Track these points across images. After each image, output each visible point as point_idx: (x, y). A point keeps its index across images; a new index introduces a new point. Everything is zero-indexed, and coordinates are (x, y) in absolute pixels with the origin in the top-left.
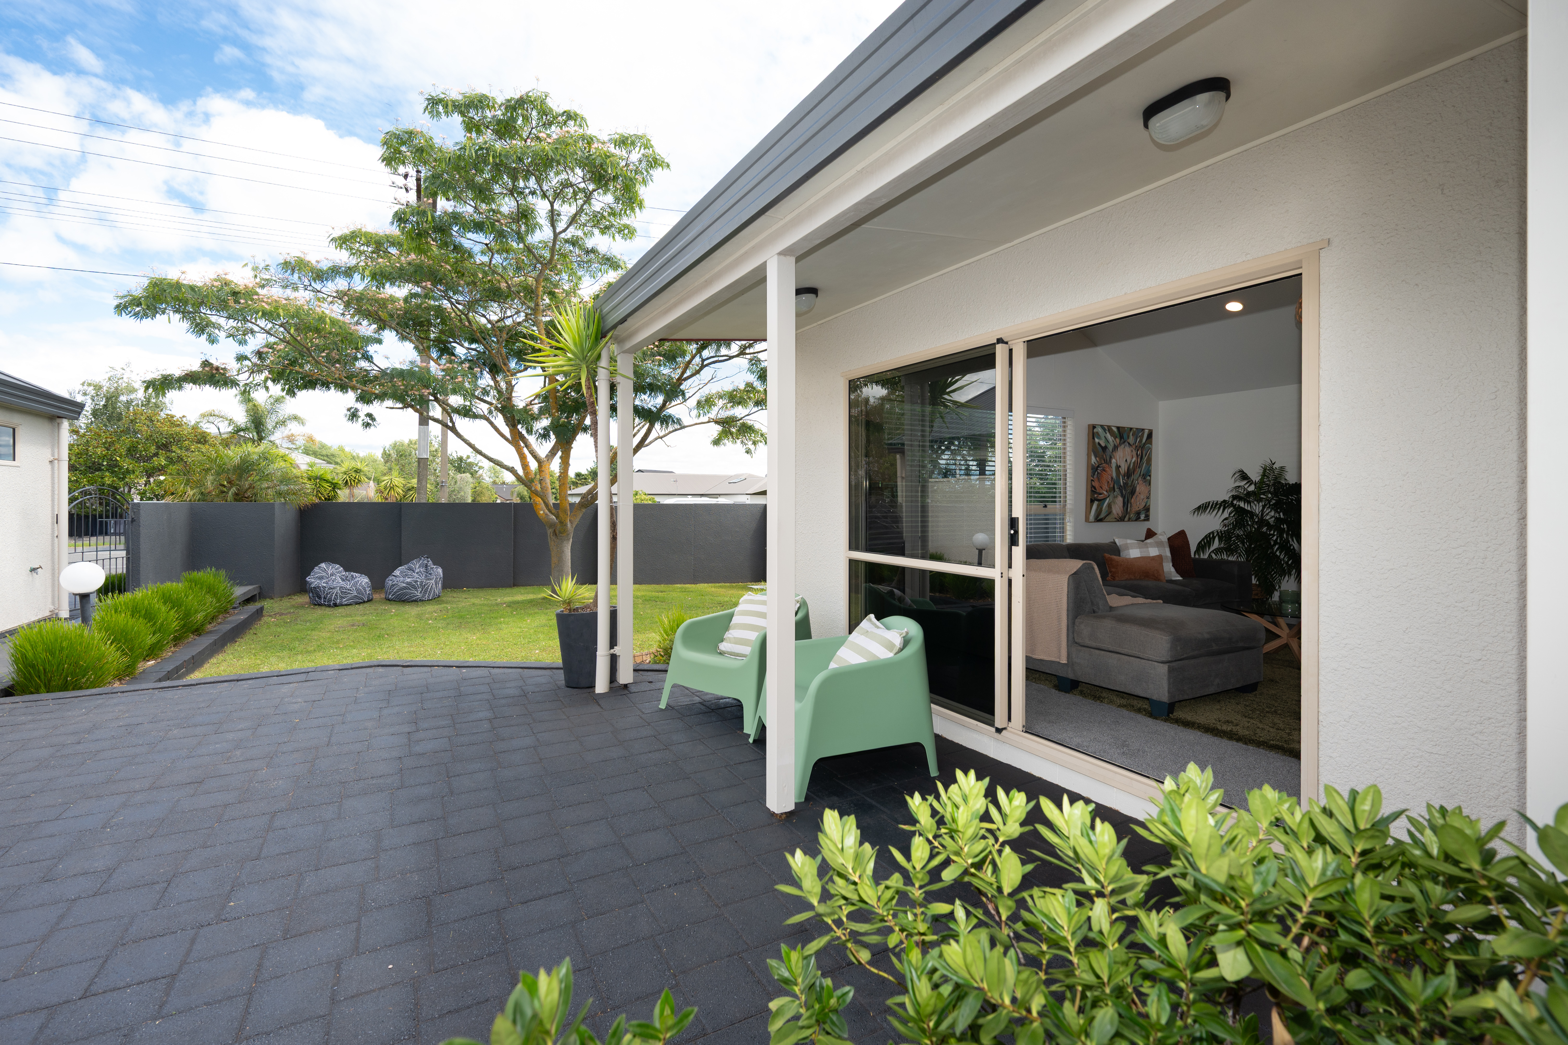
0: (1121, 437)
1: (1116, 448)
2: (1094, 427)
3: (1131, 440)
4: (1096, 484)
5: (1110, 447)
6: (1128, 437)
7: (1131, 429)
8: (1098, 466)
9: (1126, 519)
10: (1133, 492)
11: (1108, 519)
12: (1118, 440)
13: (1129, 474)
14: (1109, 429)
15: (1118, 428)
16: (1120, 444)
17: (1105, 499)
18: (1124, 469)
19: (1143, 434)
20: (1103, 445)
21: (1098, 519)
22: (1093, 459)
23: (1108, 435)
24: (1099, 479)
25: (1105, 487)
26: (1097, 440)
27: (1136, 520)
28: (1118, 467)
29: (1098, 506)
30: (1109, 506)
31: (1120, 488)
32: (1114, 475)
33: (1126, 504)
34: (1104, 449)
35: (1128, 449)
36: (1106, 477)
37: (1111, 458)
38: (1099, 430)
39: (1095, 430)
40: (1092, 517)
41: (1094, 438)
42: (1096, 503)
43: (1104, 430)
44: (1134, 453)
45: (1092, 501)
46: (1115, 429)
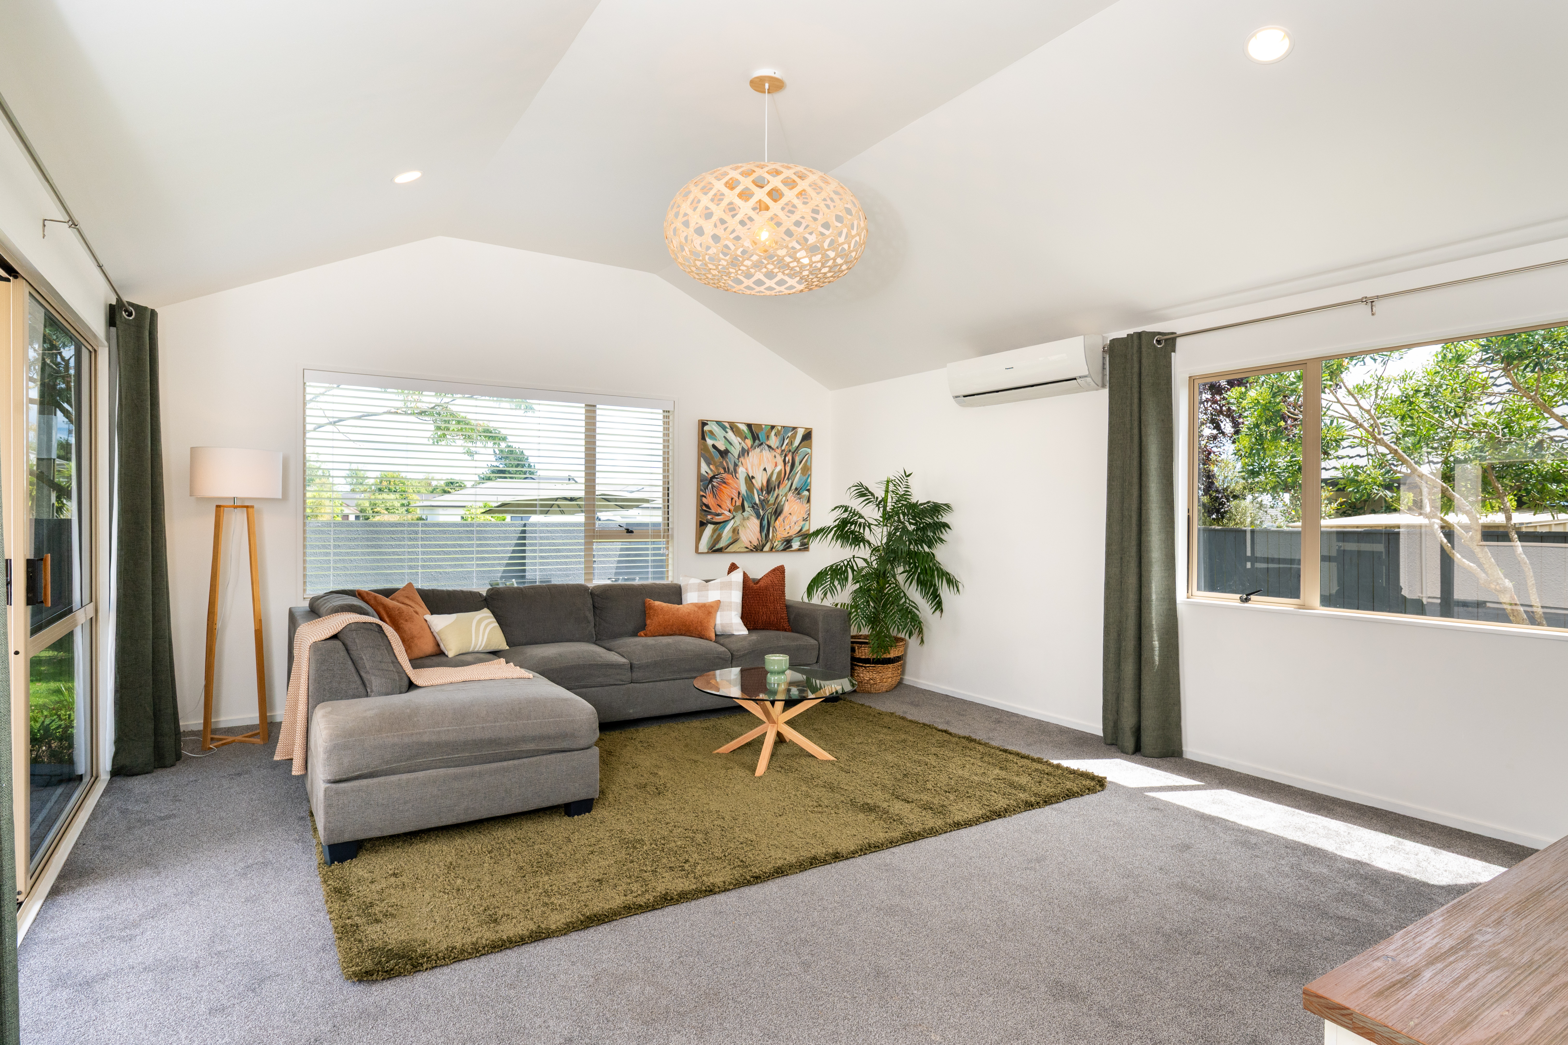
0: (755, 437)
1: (744, 452)
2: (703, 424)
3: (774, 441)
4: (709, 500)
5: (735, 451)
6: (768, 437)
7: (773, 427)
8: (713, 477)
9: (767, 548)
10: (778, 513)
11: (731, 548)
12: (749, 442)
13: (769, 488)
14: (733, 427)
15: (749, 426)
16: (753, 447)
17: (726, 522)
18: (760, 480)
19: (795, 434)
20: (722, 448)
21: (715, 549)
22: (704, 468)
23: (731, 435)
24: (714, 495)
25: (728, 504)
26: (710, 442)
27: (784, 550)
28: (750, 479)
29: (714, 531)
30: (735, 531)
31: (754, 506)
32: (743, 489)
33: (765, 528)
34: (724, 454)
35: (766, 453)
36: (728, 493)
37: (736, 465)
38: (711, 427)
39: (706, 428)
40: (704, 545)
41: (703, 438)
42: (709, 529)
43: (724, 428)
44: (780, 460)
45: (702, 525)
46: (744, 428)
